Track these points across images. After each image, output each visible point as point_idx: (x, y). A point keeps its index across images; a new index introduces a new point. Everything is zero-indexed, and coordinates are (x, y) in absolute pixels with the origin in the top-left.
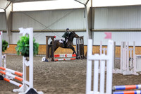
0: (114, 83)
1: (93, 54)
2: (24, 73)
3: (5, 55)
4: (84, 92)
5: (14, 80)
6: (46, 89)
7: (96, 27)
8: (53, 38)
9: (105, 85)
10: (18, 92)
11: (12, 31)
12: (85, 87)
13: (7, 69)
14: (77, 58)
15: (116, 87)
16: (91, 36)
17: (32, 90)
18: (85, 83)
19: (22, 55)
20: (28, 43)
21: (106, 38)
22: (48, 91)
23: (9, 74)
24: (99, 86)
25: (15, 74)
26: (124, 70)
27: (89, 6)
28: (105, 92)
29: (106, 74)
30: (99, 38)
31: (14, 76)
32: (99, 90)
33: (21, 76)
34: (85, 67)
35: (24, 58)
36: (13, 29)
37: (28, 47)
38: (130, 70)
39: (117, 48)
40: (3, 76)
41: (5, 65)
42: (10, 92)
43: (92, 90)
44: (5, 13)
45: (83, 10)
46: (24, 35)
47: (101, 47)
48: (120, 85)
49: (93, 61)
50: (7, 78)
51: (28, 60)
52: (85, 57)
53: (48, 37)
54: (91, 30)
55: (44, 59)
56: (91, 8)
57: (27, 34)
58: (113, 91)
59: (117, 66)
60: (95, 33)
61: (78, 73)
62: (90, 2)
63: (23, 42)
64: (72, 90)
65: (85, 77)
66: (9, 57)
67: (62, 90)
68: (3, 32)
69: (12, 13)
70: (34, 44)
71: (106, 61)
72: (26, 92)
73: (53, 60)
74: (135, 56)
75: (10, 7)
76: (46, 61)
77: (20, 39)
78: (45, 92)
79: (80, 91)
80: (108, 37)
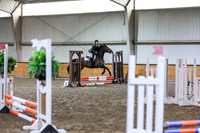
0: (166, 118)
1: (136, 76)
2: (38, 104)
3: (12, 78)
4: (124, 129)
5: (25, 113)
6: (69, 126)
7: (141, 38)
8: (79, 53)
9: (154, 120)
10: (29, 131)
11: (21, 44)
12: (125, 123)
13: (14, 98)
14: (113, 82)
15: (168, 123)
16: (134, 51)
17: (49, 128)
18: (124, 117)
19: (36, 77)
20: (44, 61)
21: (155, 53)
22: (72, 129)
23: (18, 104)
24: (145, 122)
25: (26, 105)
26: (181, 99)
27: (130, 8)
28: (153, 130)
29: (154, 104)
30: (145, 54)
31: (25, 108)
32: (145, 128)
33: (34, 107)
34: (125, 95)
35: (39, 82)
36: (24, 41)
37: (44, 66)
38: (189, 99)
39: (170, 68)
40: (9, 107)
41: (12, 93)
42: (18, 130)
43: (135, 127)
44: (11, 18)
45: (122, 14)
46: (38, 50)
47: (148, 66)
48: (175, 120)
49: (136, 86)
50: (14, 110)
51: (44, 85)
52: (124, 81)
53: (72, 53)
54: (134, 43)
55: (66, 83)
56: (134, 11)
57: (43, 48)
58: (165, 128)
59: (170, 93)
60: (139, 46)
61: (114, 103)
62: (131, 2)
63: (37, 59)
64: (106, 127)
65: (124, 109)
66: (17, 80)
67: (93, 127)
68: (9, 45)
69: (21, 18)
70: (53, 62)
71: (154, 86)
72: (41, 130)
73: (79, 85)
74: (196, 79)
75: (19, 9)
76: (70, 86)
77: (34, 54)
78: (68, 130)
79: (117, 128)
80: (158, 52)
